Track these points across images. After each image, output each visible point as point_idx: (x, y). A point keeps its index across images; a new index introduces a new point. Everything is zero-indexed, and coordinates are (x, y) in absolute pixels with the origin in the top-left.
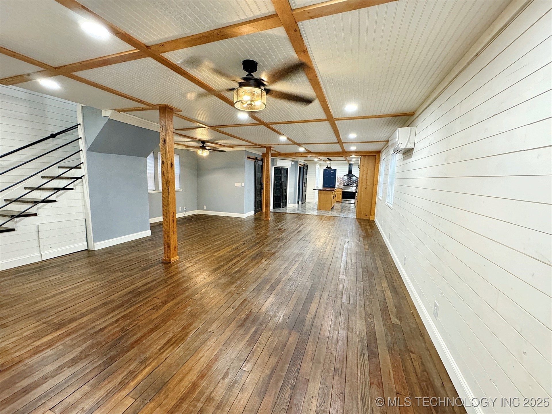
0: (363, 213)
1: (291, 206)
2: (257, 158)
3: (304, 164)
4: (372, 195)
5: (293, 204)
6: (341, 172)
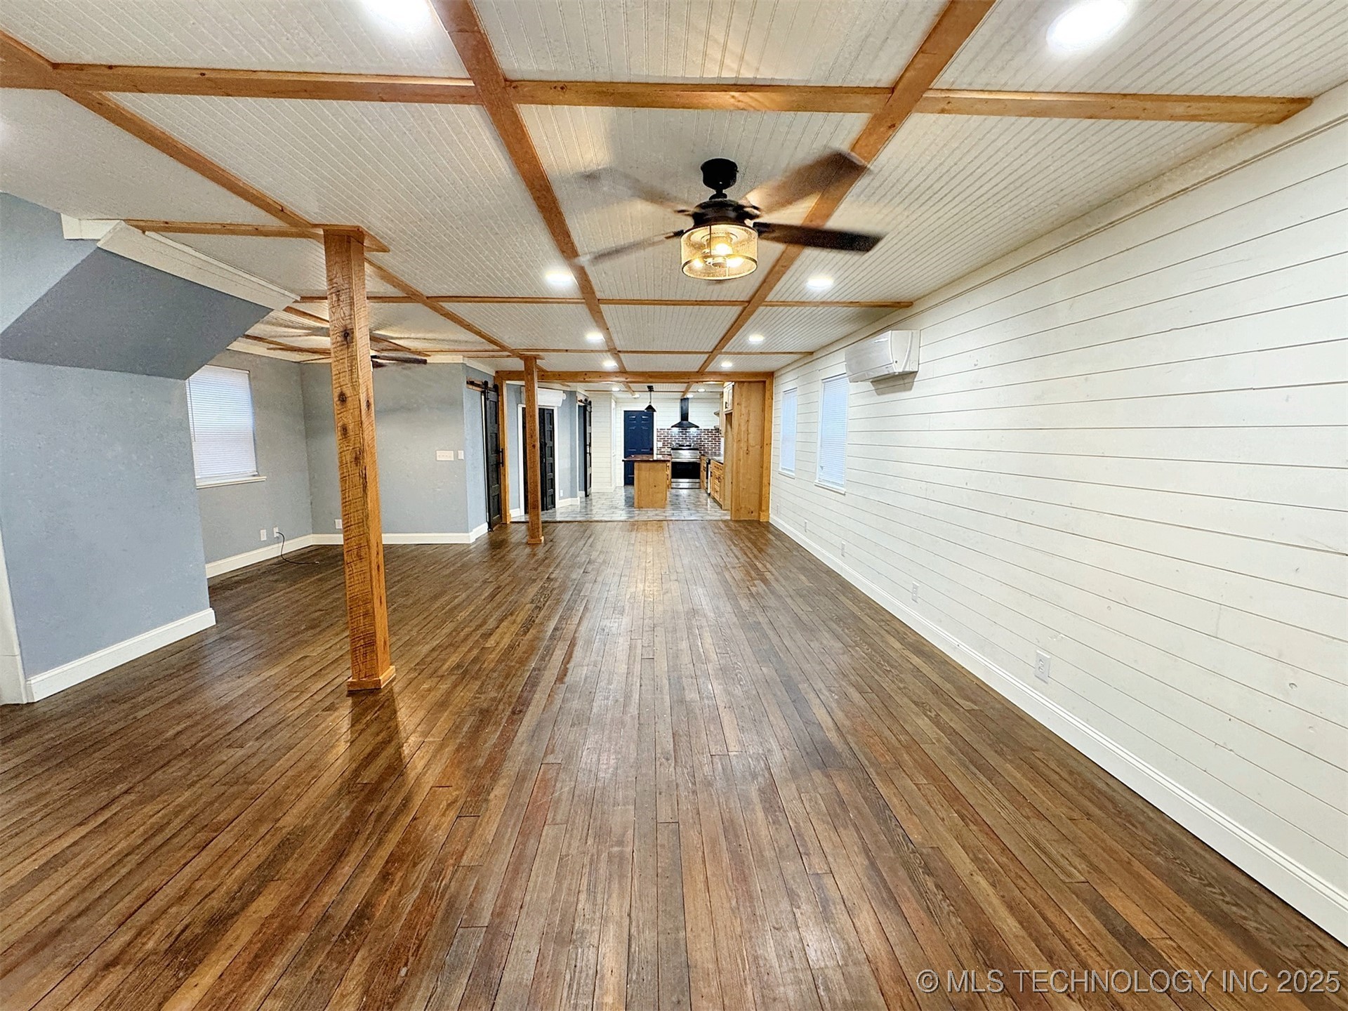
0: (745, 507)
1: (566, 504)
2: (486, 383)
3: (586, 400)
4: (762, 467)
5: (570, 499)
6: (665, 419)
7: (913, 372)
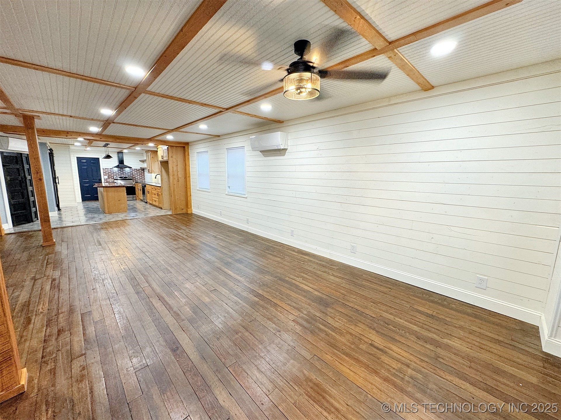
0: (179, 208)
3: (51, 149)
4: (186, 188)
7: (285, 149)
